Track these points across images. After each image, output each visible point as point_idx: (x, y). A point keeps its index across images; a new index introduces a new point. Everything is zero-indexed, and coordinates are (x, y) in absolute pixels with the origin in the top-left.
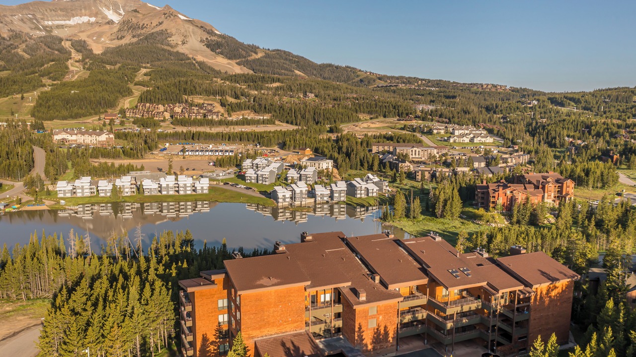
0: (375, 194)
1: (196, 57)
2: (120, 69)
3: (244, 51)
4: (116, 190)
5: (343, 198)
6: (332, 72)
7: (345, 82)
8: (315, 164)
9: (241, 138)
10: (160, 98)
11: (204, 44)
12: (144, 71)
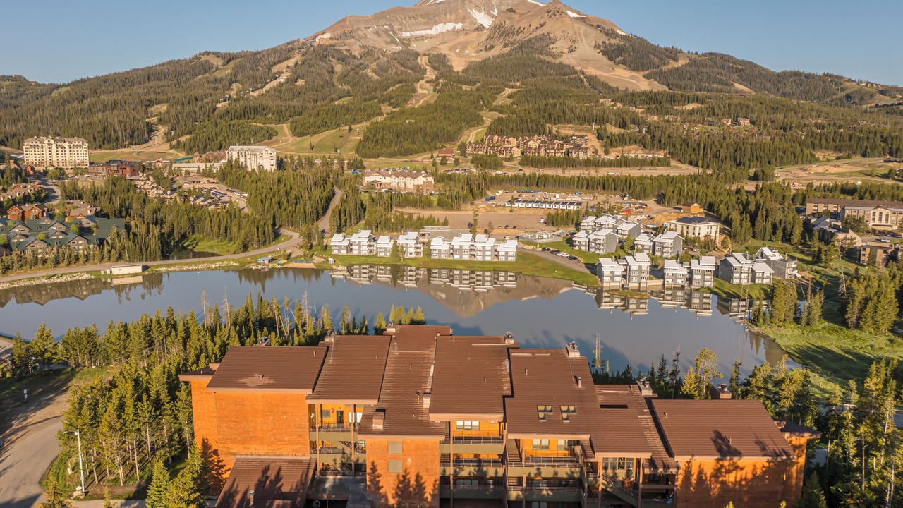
0: (766, 281)
1: (585, 70)
2: (478, 89)
3: (658, 57)
4: (397, 250)
5: (709, 283)
6: (798, 84)
7: (819, 99)
8: (688, 228)
9: (605, 185)
10: (515, 129)
11: (598, 50)
12: (509, 91)
